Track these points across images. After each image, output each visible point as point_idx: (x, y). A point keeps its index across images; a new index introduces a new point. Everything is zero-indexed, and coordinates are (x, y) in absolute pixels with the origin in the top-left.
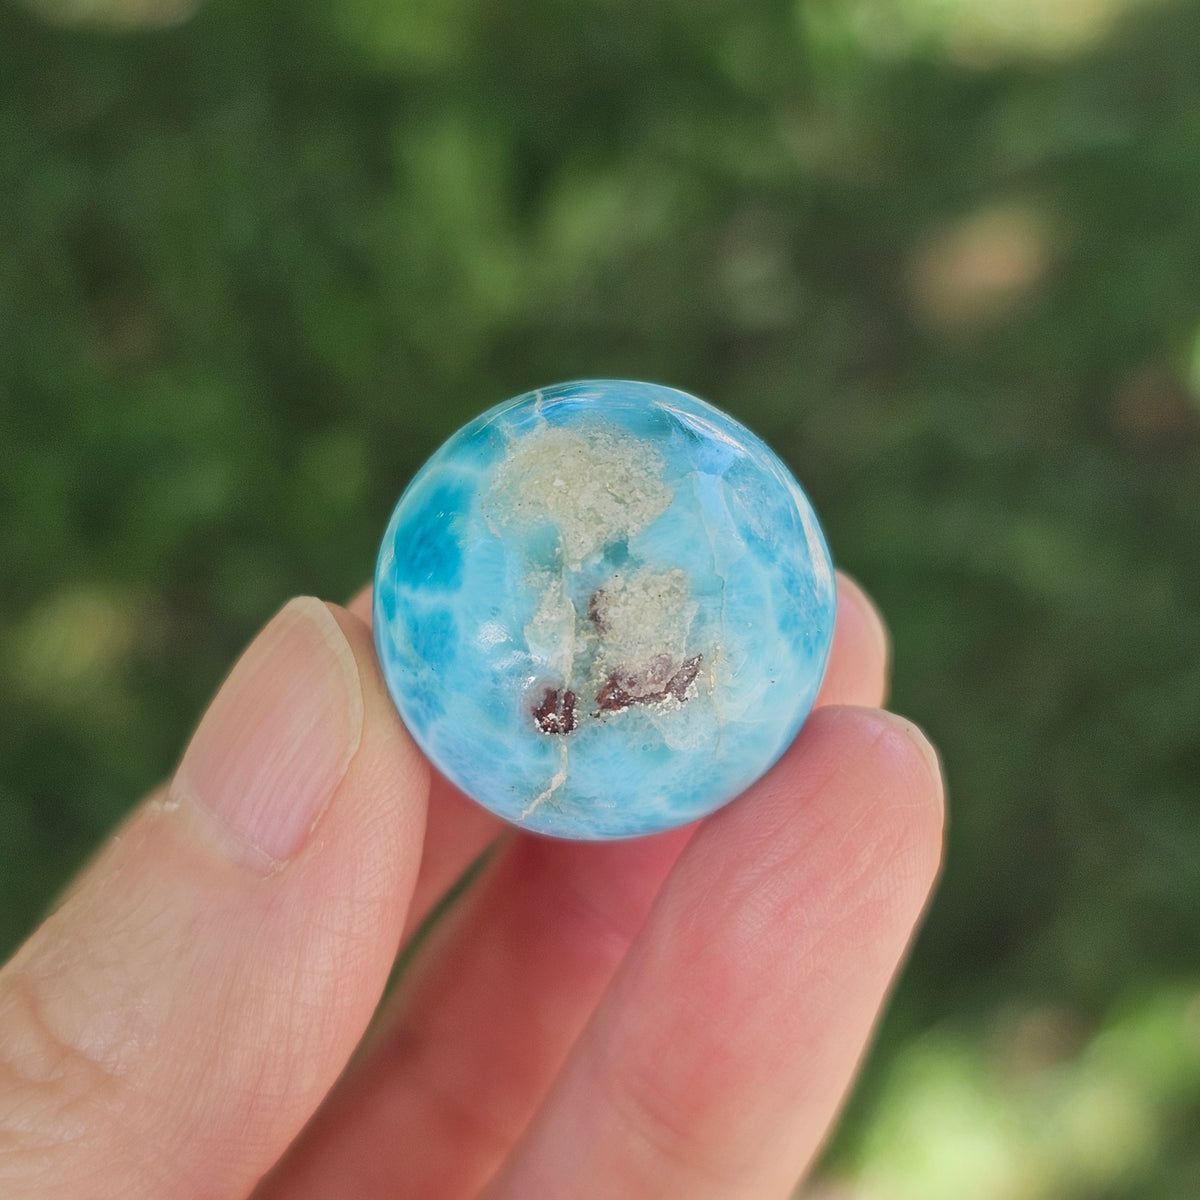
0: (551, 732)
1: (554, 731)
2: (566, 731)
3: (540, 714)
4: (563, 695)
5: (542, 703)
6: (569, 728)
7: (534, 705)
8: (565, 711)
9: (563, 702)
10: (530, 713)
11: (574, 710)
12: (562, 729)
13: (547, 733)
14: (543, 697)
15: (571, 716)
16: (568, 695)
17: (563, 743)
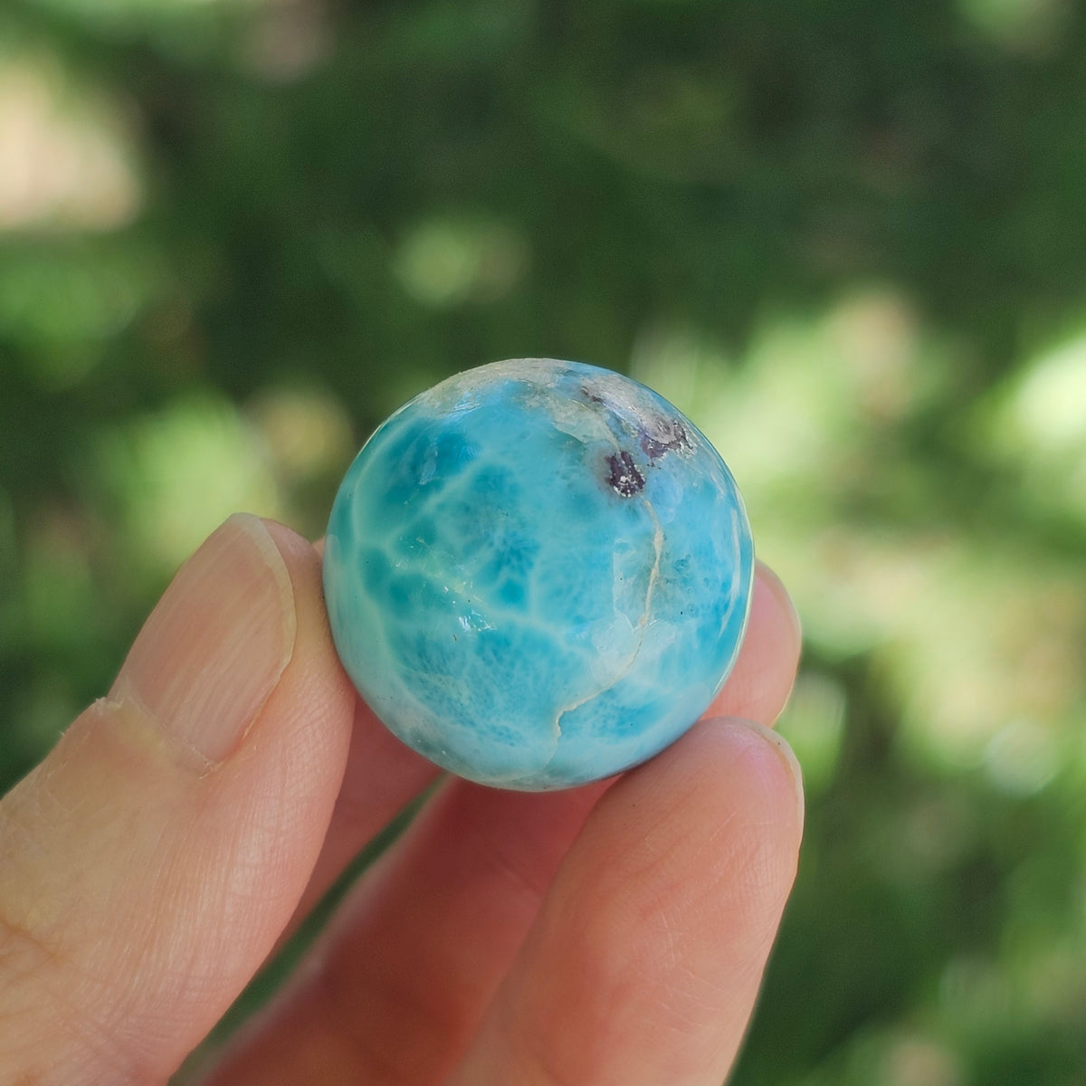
0: (631, 493)
1: (633, 491)
2: (641, 487)
3: (614, 481)
4: (620, 456)
5: (610, 472)
6: (641, 483)
7: (607, 476)
8: (629, 469)
9: (623, 462)
10: (608, 485)
11: (635, 466)
12: (637, 487)
13: (629, 495)
14: (608, 466)
15: (636, 471)
16: (623, 454)
17: (644, 499)
